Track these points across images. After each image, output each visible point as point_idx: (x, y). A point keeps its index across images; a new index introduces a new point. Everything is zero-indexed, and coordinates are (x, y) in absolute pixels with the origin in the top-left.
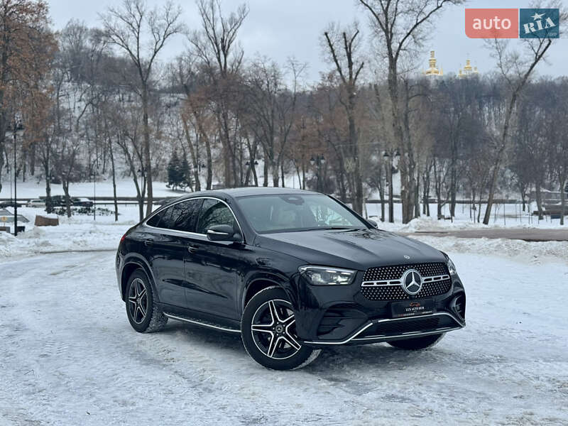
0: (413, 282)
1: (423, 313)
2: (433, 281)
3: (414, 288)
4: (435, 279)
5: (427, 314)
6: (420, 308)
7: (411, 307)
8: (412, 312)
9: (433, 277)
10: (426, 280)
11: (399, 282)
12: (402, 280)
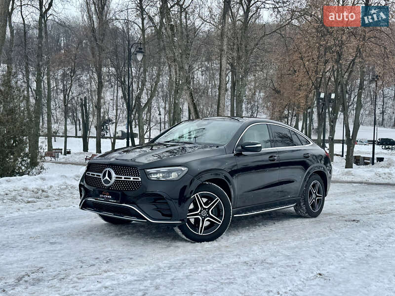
0: (107, 177)
1: (110, 200)
2: (123, 179)
3: (107, 182)
4: (125, 178)
5: (113, 202)
6: (109, 197)
7: (104, 195)
8: (103, 198)
9: (123, 177)
10: (116, 178)
11: (99, 176)
12: (101, 175)
